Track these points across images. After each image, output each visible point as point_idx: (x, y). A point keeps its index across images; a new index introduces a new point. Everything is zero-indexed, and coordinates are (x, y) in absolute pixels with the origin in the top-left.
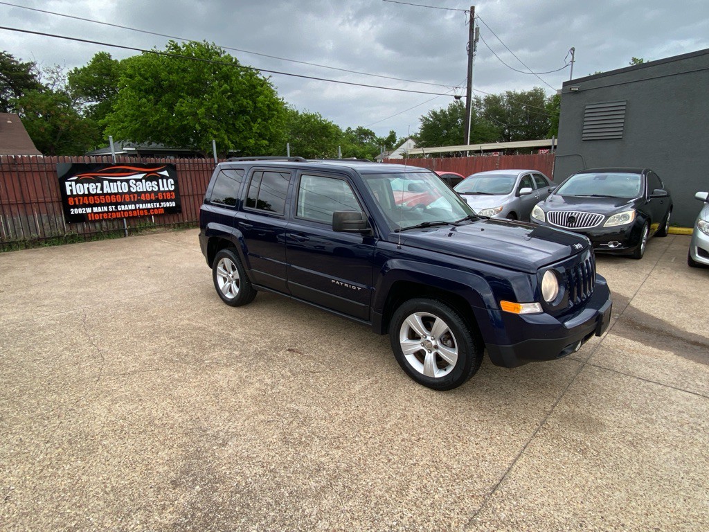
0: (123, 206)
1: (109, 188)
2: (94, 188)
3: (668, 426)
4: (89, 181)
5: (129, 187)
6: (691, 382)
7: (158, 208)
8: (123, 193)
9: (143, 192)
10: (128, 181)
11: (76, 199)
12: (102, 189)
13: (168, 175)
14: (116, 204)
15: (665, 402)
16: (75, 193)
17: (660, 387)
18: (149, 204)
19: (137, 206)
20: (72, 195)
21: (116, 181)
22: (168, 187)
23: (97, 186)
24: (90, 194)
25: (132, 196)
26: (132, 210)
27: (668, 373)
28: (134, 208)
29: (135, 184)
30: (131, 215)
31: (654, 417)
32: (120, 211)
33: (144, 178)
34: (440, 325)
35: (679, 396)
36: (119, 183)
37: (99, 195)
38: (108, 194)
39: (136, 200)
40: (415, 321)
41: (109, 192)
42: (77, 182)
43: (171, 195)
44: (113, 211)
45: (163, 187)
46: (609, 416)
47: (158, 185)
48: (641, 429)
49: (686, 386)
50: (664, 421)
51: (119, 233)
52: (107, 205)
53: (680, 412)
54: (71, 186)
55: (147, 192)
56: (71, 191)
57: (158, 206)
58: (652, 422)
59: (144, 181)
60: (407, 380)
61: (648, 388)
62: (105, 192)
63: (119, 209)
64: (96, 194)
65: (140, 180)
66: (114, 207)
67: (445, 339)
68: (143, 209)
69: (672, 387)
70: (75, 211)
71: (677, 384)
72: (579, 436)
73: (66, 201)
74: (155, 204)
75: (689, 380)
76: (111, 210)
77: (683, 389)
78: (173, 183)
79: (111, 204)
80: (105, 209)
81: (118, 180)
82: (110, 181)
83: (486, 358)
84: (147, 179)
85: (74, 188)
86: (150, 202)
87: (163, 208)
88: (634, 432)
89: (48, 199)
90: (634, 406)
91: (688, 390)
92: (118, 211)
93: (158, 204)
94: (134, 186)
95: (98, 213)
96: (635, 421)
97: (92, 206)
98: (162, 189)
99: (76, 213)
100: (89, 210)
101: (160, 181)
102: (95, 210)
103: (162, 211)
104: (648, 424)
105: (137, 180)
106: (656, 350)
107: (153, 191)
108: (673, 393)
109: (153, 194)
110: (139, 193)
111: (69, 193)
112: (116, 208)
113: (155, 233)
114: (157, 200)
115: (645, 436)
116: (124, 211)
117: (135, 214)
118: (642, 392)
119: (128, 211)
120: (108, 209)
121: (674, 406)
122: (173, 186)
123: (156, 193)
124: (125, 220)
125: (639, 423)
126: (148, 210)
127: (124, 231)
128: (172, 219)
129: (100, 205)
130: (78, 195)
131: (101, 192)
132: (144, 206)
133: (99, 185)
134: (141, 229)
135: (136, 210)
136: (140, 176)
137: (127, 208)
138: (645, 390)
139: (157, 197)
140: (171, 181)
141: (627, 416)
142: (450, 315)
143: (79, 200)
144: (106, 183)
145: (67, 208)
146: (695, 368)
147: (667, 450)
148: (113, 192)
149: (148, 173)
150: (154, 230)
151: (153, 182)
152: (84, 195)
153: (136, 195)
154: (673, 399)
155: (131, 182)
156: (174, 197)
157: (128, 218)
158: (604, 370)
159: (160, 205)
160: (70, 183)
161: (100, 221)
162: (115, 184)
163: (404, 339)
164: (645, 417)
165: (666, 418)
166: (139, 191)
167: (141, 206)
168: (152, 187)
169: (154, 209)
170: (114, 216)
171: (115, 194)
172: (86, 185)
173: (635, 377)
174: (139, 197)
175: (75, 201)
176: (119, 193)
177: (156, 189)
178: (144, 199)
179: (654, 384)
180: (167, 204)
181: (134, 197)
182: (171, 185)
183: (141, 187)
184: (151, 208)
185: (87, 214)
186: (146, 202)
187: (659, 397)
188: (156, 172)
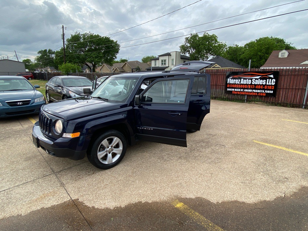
0: (247, 90)
1: (243, 82)
2: (237, 81)
4: (236, 79)
5: (252, 82)
7: (262, 93)
8: (248, 84)
9: (258, 85)
10: (251, 79)
11: (230, 85)
12: (240, 82)
13: (273, 77)
14: (244, 89)
16: (230, 83)
17: (16, 185)
18: (259, 91)
19: (253, 90)
20: (229, 84)
21: (246, 79)
22: (271, 83)
23: (238, 81)
24: (235, 84)
25: (252, 86)
26: (250, 92)
27: (17, 195)
28: (251, 91)
29: (255, 81)
30: (249, 94)
31: (12, 172)
32: (245, 92)
33: (259, 78)
36: (248, 80)
37: (239, 84)
38: (242, 84)
39: (253, 88)
41: (243, 83)
42: (232, 79)
43: (272, 87)
44: (242, 91)
45: (269, 83)
47: (266, 82)
48: (14, 166)
49: (5, 193)
50: (8, 172)
51: (242, 101)
52: (240, 88)
53: (3, 179)
54: (229, 80)
55: (260, 85)
56: (229, 82)
57: (263, 92)
59: (259, 79)
61: (21, 181)
62: (241, 83)
63: (245, 91)
64: (238, 84)
65: (258, 79)
66: (243, 90)
68: (255, 92)
69: (11, 188)
70: (229, 89)
71: (10, 191)
73: (227, 85)
74: (262, 91)
76: (241, 91)
77: (6, 191)
78: (275, 81)
79: (242, 88)
80: (239, 90)
81: (248, 79)
82: (244, 79)
84: (261, 79)
85: (231, 81)
86: (260, 89)
87: (266, 93)
89: (222, 84)
90: (21, 171)
91: (3, 192)
92: (244, 92)
93: (263, 91)
94: (254, 82)
95: (236, 91)
97: (234, 88)
98: (267, 84)
100: (233, 90)
101: (268, 80)
102: (236, 90)
103: (265, 95)
104: (12, 169)
105: (256, 79)
107: (262, 85)
108: (9, 186)
109: (262, 86)
110: (255, 85)
111: (228, 83)
112: (244, 90)
114: (264, 89)
115: (11, 166)
116: (247, 92)
117: (251, 94)
119: (248, 92)
120: (240, 90)
121: (6, 180)
122: (274, 83)
123: (264, 86)
124: (246, 96)
125: (15, 167)
126: (258, 93)
127: (245, 100)
128: (272, 99)
129: (238, 88)
130: (231, 84)
131: (239, 83)
132: (256, 91)
133: (239, 80)
134: (252, 101)
135: (252, 92)
136: (258, 77)
137: (248, 91)
139: (264, 87)
140: (274, 80)
144: (242, 79)
145: (226, 88)
148: (244, 83)
150: (256, 103)
151: (264, 80)
152: (233, 84)
153: (254, 86)
154: (8, 183)
155: (253, 80)
156: (273, 88)
157: (248, 96)
158: (45, 176)
159: (264, 91)
160: (229, 79)
161: (237, 94)
162: (246, 80)
165: (7, 174)
166: (256, 84)
167: (255, 91)
168: (263, 82)
169: (261, 93)
170: (242, 93)
171: (245, 84)
172: (235, 80)
174: (255, 87)
175: (229, 86)
176: (246, 84)
177: (264, 84)
178: (257, 88)
179: (20, 184)
180: (269, 92)
181: (253, 86)
182: (274, 82)
183: (257, 82)
184: (259, 93)
185: (232, 91)
186: (258, 89)
187: (14, 180)
188: (266, 75)
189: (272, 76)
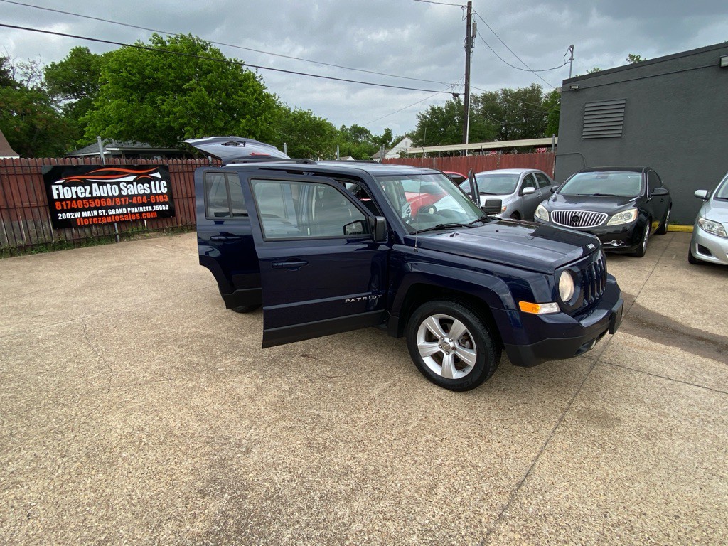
0: (113, 210)
1: (98, 191)
2: (82, 192)
3: (679, 419)
4: (76, 184)
5: (120, 189)
6: (699, 377)
7: (150, 212)
8: (114, 196)
9: (135, 195)
10: (118, 184)
11: (64, 203)
12: (91, 192)
13: (160, 177)
14: (107, 208)
15: (676, 396)
16: (62, 197)
17: (670, 381)
18: (141, 208)
19: (129, 209)
20: (59, 199)
21: (106, 184)
22: (160, 189)
23: (85, 190)
24: (78, 198)
25: (123, 199)
26: (123, 214)
27: (676, 368)
28: (125, 212)
29: (126, 187)
30: (122, 220)
31: (666, 410)
32: (111, 215)
33: (135, 180)
34: (459, 327)
35: (689, 390)
36: (109, 186)
37: (88, 198)
38: (97, 197)
39: (127, 203)
40: (432, 323)
41: (99, 195)
42: (64, 185)
43: (164, 198)
44: (103, 216)
45: (156, 189)
46: (623, 412)
47: (150, 188)
48: (655, 422)
49: (694, 380)
50: (675, 414)
51: (110, 239)
52: (97, 209)
53: (691, 405)
54: (57, 189)
55: (139, 195)
56: (58, 195)
57: (151, 209)
58: (665, 416)
59: (135, 183)
60: (425, 382)
61: (658, 382)
62: (94, 195)
63: (110, 213)
64: (85, 198)
65: (131, 183)
66: (104, 211)
67: (464, 339)
68: (135, 213)
69: (681, 382)
70: (63, 216)
71: (685, 379)
72: (597, 431)
73: (53, 206)
74: (147, 207)
75: (696, 374)
76: (101, 214)
77: (691, 383)
78: (165, 185)
79: (101, 208)
80: (95, 213)
81: (108, 183)
82: (99, 184)
83: (505, 358)
84: (138, 181)
85: (60, 191)
86: (143, 205)
87: (156, 211)
88: (648, 426)
89: (34, 204)
90: (647, 401)
91: (696, 383)
92: (109, 215)
93: (150, 207)
94: (125, 189)
95: (88, 218)
96: (648, 415)
97: (80, 210)
98: (154, 192)
99: (64, 218)
100: (78, 215)
101: (152, 183)
102: (84, 214)
103: (155, 215)
104: (661, 418)
105: (128, 183)
106: (663, 346)
107: (144, 194)
108: (682, 387)
109: (145, 197)
110: (130, 197)
111: (56, 197)
112: (106, 212)
113: (148, 237)
114: (150, 204)
116: (115, 215)
117: (127, 219)
118: (652, 387)
119: (119, 215)
120: (98, 213)
121: (685, 400)
122: (166, 189)
123: (148, 196)
124: (116, 224)
125: (652, 417)
126: (141, 213)
127: (116, 236)
128: (166, 223)
129: (90, 209)
130: (65, 199)
131: (90, 196)
132: (136, 210)
133: (88, 188)
134: (133, 234)
135: (127, 214)
136: (131, 178)
137: (117, 212)
138: (656, 385)
139: (149, 200)
140: (164, 183)
141: (640, 410)
142: (469, 317)
143: (67, 204)
144: (95, 186)
145: (54, 213)
146: (702, 362)
147: (680, 441)
148: (103, 195)
149: (139, 175)
150: (147, 235)
151: (145, 185)
152: (72, 199)
153: (127, 198)
154: (683, 392)
155: (121, 184)
156: (167, 200)
157: (119, 223)
158: (616, 367)
159: (153, 208)
160: (56, 186)
161: (89, 226)
162: (105, 186)
163: (421, 341)
164: (657, 411)
165: (677, 411)
166: (130, 193)
167: (132, 210)
168: (144, 189)
169: (146, 212)
170: (104, 221)
171: (105, 197)
172: (74, 189)
173: (645, 373)
174: (131, 201)
175: (62, 205)
176: (109, 197)
177: (148, 192)
178: (136, 203)
179: (664, 379)
180: (160, 208)
181: (125, 200)
182: (164, 187)
183: (132, 189)
184: (144, 212)
185: (76, 219)
186: (138, 205)
187: (670, 392)
188: (147, 174)
189: (158, 175)
